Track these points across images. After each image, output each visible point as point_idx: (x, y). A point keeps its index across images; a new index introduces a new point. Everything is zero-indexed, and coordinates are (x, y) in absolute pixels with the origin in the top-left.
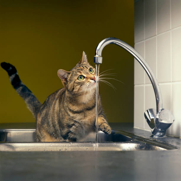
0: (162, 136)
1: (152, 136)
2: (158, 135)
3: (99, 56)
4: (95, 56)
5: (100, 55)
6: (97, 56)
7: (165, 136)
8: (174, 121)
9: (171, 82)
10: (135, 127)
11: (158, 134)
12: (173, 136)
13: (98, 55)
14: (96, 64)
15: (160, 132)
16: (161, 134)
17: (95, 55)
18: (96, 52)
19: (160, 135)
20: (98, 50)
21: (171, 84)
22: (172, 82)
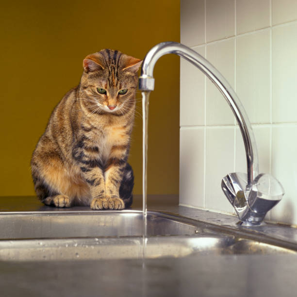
0: (258, 223)
1: (241, 223)
2: (251, 222)
3: (148, 76)
4: (141, 77)
5: (151, 73)
6: (144, 76)
7: (263, 222)
8: (283, 195)
9: (270, 123)
11: (251, 219)
12: (275, 223)
13: (146, 74)
14: (143, 91)
15: (256, 215)
16: (257, 219)
17: (141, 75)
18: (144, 69)
19: (254, 221)
20: (147, 66)
21: (271, 127)
22: (273, 123)
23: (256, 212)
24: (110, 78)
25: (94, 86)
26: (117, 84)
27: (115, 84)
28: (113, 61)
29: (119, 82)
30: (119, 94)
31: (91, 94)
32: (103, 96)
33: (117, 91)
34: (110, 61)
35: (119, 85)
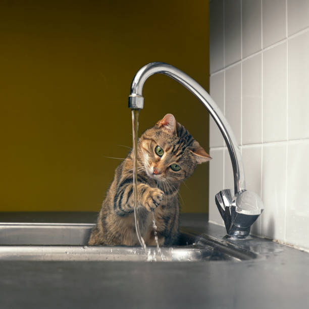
0: (243, 237)
1: (227, 237)
2: (237, 236)
3: (137, 94)
4: (130, 96)
5: (140, 93)
6: (133, 95)
7: (249, 236)
8: (262, 211)
9: (261, 143)
10: (210, 221)
11: (237, 232)
12: (263, 237)
13: (135, 93)
15: (240, 230)
16: (242, 233)
17: (131, 94)
19: (240, 235)
20: (136, 85)
21: (262, 145)
22: (264, 143)
23: (239, 226)
24: (177, 146)
25: (156, 143)
26: (178, 156)
27: (177, 154)
28: (188, 138)
29: (180, 156)
30: (170, 166)
31: (147, 148)
32: (156, 157)
33: (173, 161)
34: (185, 135)
35: (178, 158)
